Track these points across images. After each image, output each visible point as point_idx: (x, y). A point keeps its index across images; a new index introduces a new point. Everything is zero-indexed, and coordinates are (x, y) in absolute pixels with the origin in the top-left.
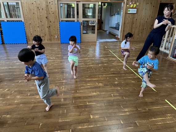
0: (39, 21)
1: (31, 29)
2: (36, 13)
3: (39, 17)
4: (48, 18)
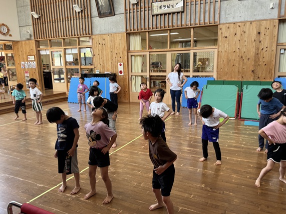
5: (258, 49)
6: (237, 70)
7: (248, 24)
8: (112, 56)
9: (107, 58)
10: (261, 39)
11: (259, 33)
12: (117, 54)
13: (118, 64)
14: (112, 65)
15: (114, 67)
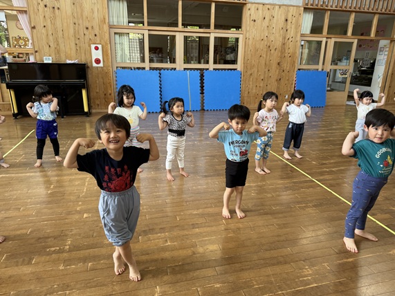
0: (267, 70)
1: (251, 83)
2: (264, 56)
3: (267, 63)
4: (281, 64)
5: (285, 38)
6: (264, 62)
7: (277, 7)
9: (66, 35)
10: (288, 27)
11: (287, 20)
12: (87, 28)
13: (90, 46)
14: (78, 48)
15: (83, 52)
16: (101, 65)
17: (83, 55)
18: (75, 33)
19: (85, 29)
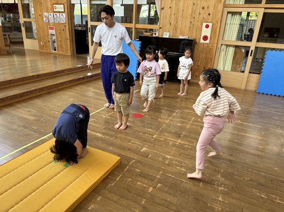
8: (193, 11)
9: (185, 14)
12: (203, 8)
13: (202, 25)
14: (192, 26)
15: (195, 29)
16: (208, 41)
17: (194, 32)
18: (192, 12)
19: (201, 9)
